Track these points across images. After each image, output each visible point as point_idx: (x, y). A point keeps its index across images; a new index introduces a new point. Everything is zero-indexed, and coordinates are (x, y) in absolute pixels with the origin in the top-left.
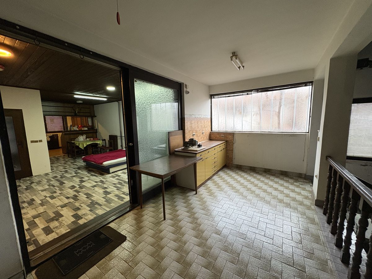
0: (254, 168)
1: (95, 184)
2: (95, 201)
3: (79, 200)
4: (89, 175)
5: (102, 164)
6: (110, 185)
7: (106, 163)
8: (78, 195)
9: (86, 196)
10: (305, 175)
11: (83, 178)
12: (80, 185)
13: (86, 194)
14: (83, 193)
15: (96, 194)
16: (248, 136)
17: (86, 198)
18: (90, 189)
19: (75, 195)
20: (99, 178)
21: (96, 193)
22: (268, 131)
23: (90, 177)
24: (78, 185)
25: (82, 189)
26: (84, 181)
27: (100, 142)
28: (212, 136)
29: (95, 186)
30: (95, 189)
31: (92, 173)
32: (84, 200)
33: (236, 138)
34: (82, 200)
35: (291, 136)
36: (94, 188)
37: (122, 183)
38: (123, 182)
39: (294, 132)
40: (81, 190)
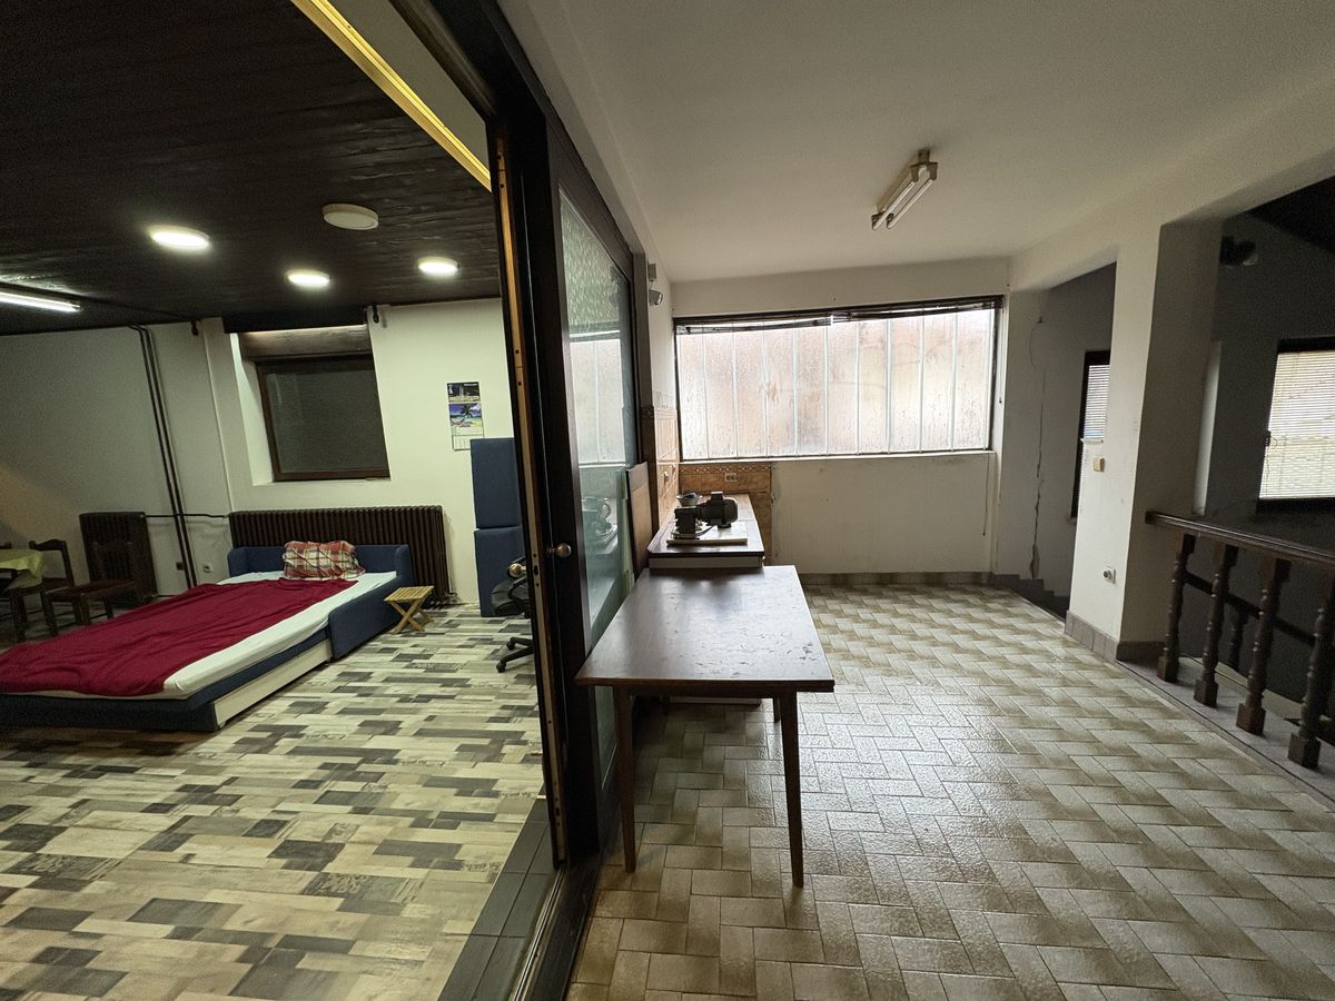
0: (846, 576)
1: (162, 822)
2: (266, 936)
3: (123, 974)
4: (55, 778)
5: (160, 688)
6: (282, 800)
7: (187, 677)
8: (82, 944)
9: (169, 929)
10: (991, 575)
11: (21, 809)
12: (38, 865)
13: (149, 912)
14: (114, 912)
15: (232, 887)
16: (822, 470)
17: (168, 937)
18: (145, 867)
19: (50, 950)
20: (161, 780)
21: (223, 876)
22: (880, 451)
23: (78, 789)
24: (16, 870)
25: (88, 890)
26: (49, 832)
27: (31, 562)
28: (689, 478)
29: (170, 840)
30: (189, 856)
31: (71, 760)
32: (176, 963)
33: (781, 479)
34: (148, 966)
35: (950, 461)
36: (182, 851)
37: (353, 767)
38: (354, 760)
39: (955, 451)
40: (77, 895)
